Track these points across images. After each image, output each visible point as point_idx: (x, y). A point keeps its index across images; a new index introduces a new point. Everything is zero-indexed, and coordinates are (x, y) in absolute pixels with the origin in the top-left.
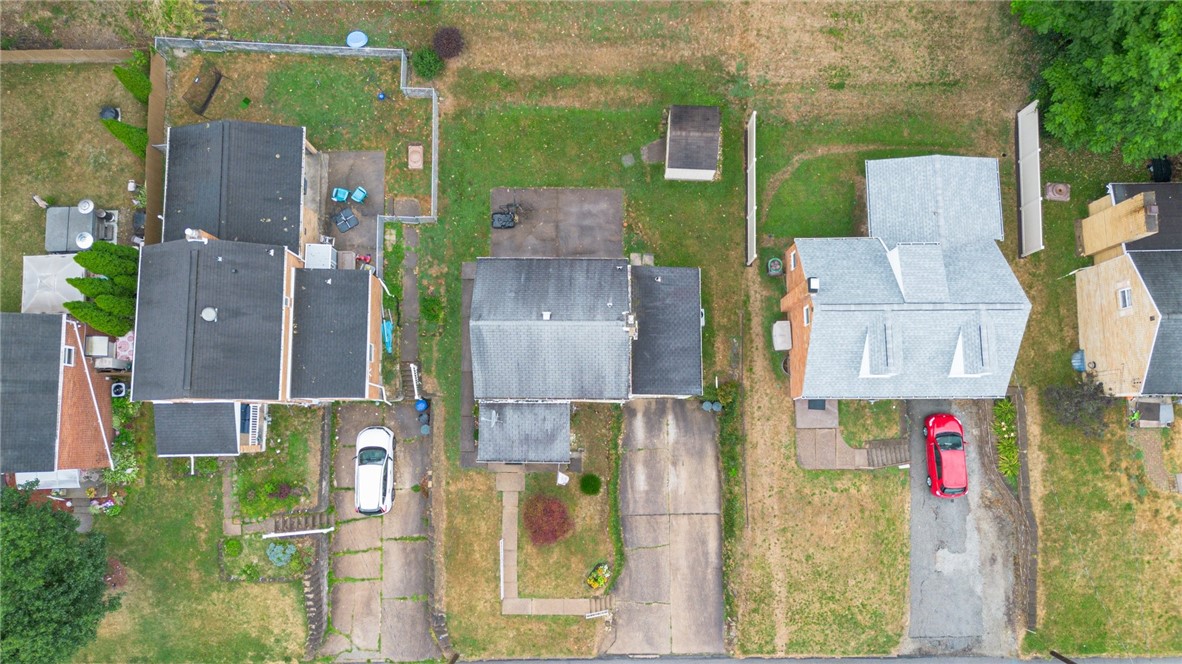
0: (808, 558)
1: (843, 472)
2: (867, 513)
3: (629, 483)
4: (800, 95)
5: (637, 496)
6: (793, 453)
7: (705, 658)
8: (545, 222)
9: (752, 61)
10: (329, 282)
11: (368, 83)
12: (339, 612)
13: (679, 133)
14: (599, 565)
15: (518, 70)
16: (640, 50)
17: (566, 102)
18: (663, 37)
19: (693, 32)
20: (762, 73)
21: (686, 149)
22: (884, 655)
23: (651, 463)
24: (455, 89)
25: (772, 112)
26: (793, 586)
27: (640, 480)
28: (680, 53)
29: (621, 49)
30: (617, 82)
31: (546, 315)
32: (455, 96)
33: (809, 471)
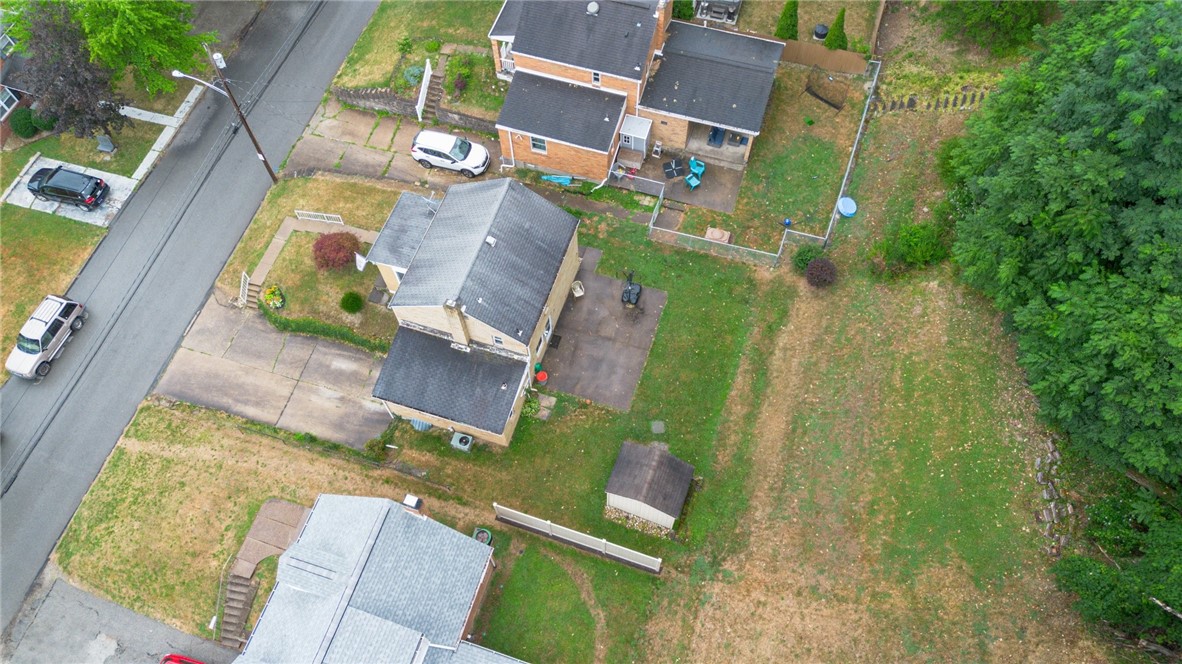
0: (183, 484)
1: (240, 542)
2: (189, 559)
3: (345, 353)
4: (675, 641)
5: (330, 357)
6: (284, 496)
7: (159, 374)
8: (618, 329)
9: (730, 589)
10: (607, 119)
11: (805, 215)
12: (356, 114)
13: (656, 458)
14: (284, 301)
15: (782, 340)
16: (774, 463)
17: (740, 382)
18: (782, 490)
19: (780, 524)
20: (714, 599)
21: (637, 463)
22: (58, 545)
23: (354, 378)
24: (778, 281)
25: (665, 603)
26: (168, 463)
27: (343, 364)
28: (760, 507)
29: (780, 444)
30: (745, 434)
31: (491, 240)
32: (771, 281)
33: (259, 507)
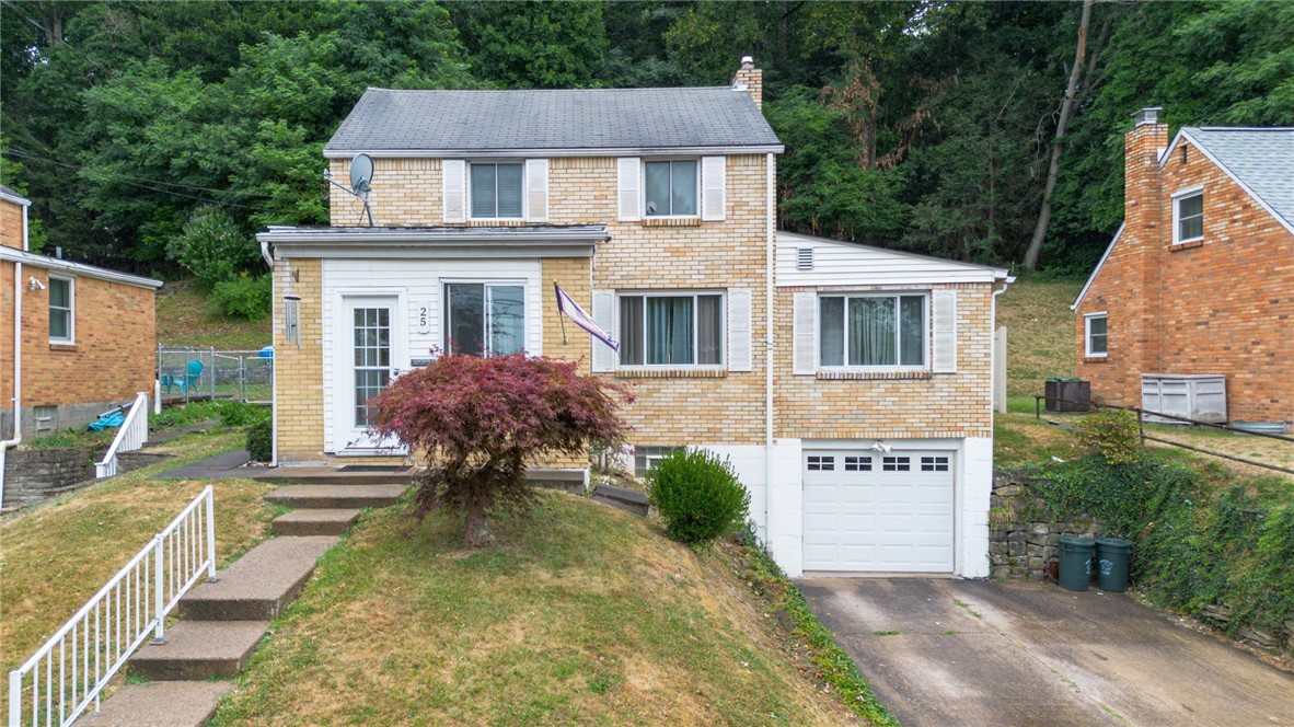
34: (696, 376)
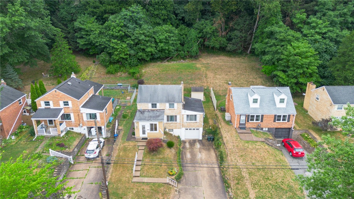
0: (253, 164)
1: (257, 142)
3: (184, 156)
5: (187, 159)
23: (192, 152)
26: (251, 174)
34: (174, 123)
